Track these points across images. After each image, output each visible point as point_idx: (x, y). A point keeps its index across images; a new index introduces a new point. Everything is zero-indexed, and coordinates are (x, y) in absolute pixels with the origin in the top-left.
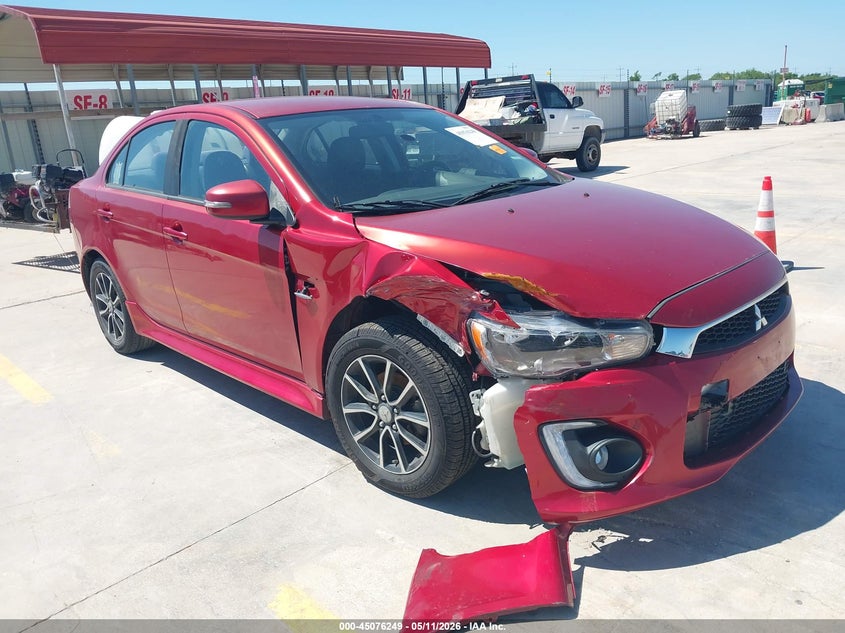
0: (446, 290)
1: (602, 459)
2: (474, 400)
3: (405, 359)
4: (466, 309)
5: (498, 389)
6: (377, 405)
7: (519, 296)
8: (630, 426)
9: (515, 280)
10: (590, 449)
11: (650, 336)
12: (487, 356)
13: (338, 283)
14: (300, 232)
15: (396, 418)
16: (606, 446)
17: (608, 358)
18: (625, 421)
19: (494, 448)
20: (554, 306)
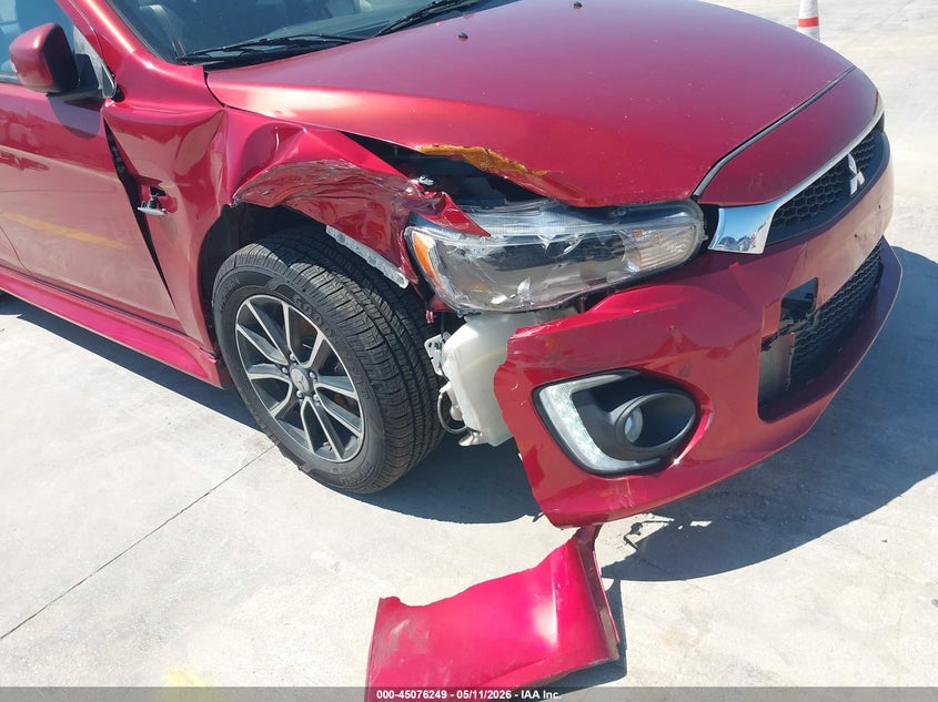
0: (363, 182)
1: (633, 427)
2: (432, 352)
3: (303, 301)
4: (401, 211)
5: (465, 335)
6: (287, 367)
7: (484, 181)
8: (673, 372)
9: (473, 153)
10: (615, 415)
11: (700, 225)
12: (442, 285)
13: (196, 184)
14: (125, 106)
15: (316, 386)
16: (642, 408)
17: (633, 268)
18: (665, 367)
19: (470, 419)
20: (541, 191)
